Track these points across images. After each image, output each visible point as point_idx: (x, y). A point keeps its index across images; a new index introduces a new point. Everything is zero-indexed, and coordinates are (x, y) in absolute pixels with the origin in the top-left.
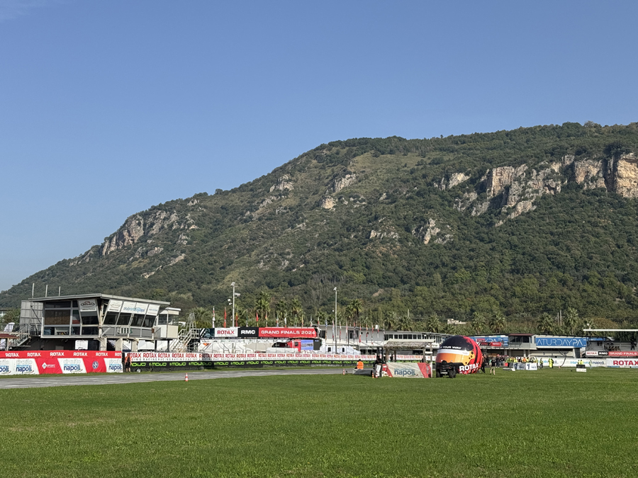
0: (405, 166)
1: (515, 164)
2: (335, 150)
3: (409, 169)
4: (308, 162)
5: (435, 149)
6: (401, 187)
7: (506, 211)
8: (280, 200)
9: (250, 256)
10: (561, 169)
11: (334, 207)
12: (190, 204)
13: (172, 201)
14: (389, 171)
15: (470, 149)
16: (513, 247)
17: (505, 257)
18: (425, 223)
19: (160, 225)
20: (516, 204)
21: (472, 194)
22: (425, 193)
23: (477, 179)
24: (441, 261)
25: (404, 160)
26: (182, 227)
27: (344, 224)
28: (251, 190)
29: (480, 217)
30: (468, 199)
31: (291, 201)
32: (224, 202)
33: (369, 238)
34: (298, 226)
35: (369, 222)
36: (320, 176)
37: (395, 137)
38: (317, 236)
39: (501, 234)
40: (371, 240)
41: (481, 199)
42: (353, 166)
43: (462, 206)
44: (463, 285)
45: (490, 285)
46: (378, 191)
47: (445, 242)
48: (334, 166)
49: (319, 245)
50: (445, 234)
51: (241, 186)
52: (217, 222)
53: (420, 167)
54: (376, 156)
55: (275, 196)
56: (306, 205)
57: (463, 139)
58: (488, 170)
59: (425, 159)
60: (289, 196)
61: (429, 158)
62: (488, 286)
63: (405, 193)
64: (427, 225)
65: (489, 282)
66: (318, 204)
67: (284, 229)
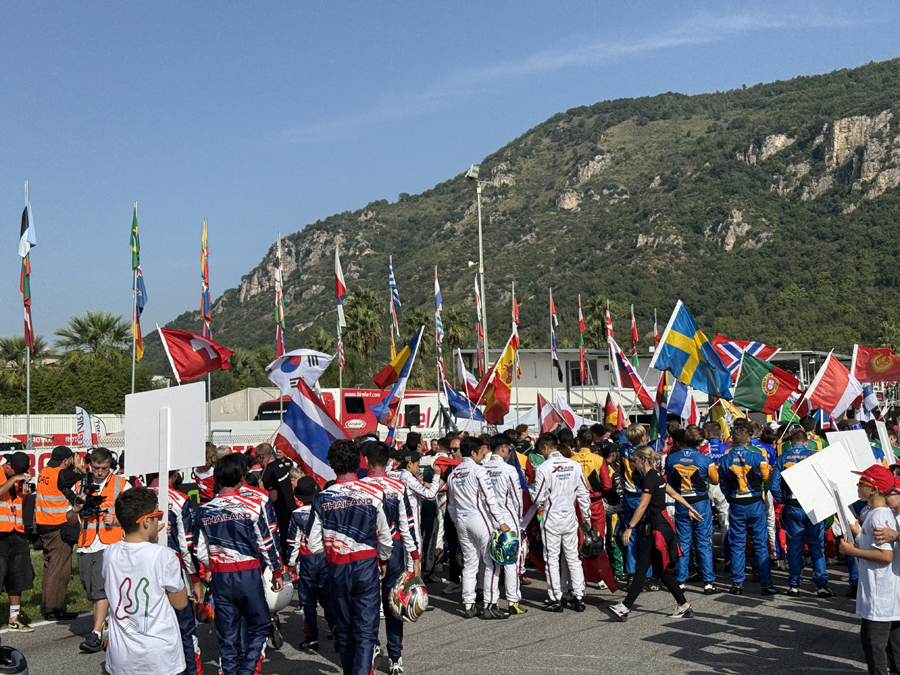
0: (688, 135)
1: (871, 111)
2: (576, 120)
3: (694, 139)
4: (537, 142)
5: (735, 106)
6: (683, 164)
7: (860, 188)
8: (496, 201)
9: (452, 289)
11: (579, 205)
12: (363, 218)
13: (336, 216)
14: (663, 145)
15: (791, 101)
16: (875, 244)
17: (865, 262)
18: (726, 216)
19: (320, 253)
20: (877, 175)
21: (800, 166)
22: (723, 171)
23: (807, 141)
24: (756, 275)
25: (685, 127)
26: (351, 252)
27: (595, 228)
28: (453, 191)
29: (817, 201)
30: (795, 174)
31: (512, 202)
32: (412, 212)
33: (635, 247)
34: (524, 238)
35: (635, 222)
36: (554, 162)
37: (670, 93)
38: (553, 251)
39: (853, 225)
40: (640, 250)
41: (817, 172)
42: (606, 141)
43: (786, 187)
44: (794, 311)
45: (842, 307)
46: (646, 176)
47: (760, 245)
48: (576, 144)
49: (557, 264)
50: (759, 233)
51: (438, 187)
52: (404, 242)
53: (713, 135)
54: (641, 124)
55: (488, 196)
56: (535, 206)
57: (778, 87)
58: (826, 126)
59: (719, 123)
60: (509, 195)
61: (726, 121)
62: (838, 308)
63: (689, 173)
64: (730, 219)
65: (838, 303)
66: (553, 203)
67: (502, 245)
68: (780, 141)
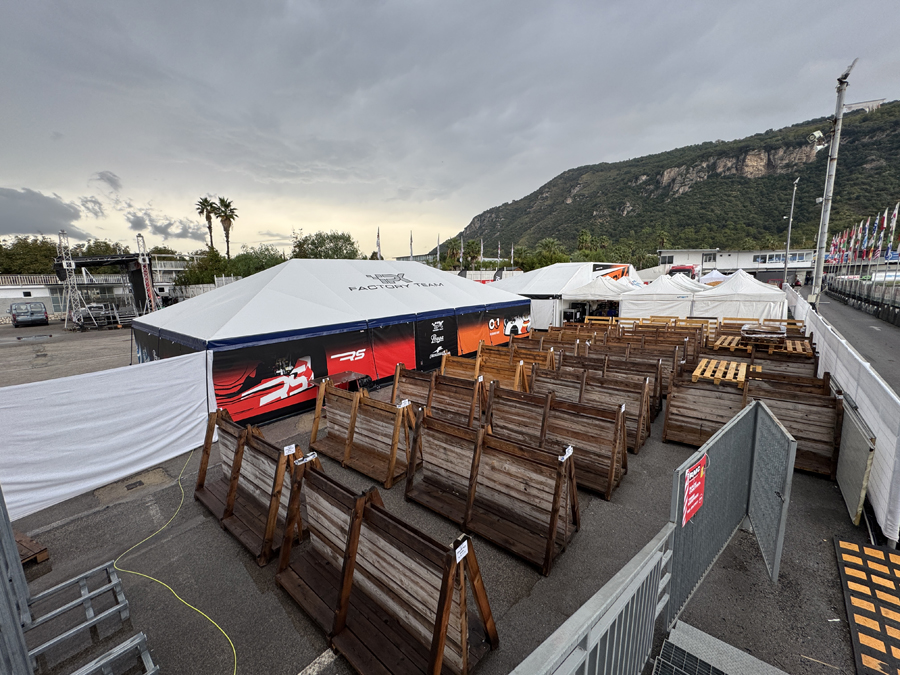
0: (610, 177)
1: (679, 166)
2: (571, 173)
4: (558, 181)
5: (627, 166)
6: (609, 187)
7: (672, 193)
8: (544, 202)
10: (708, 166)
11: (572, 202)
17: (672, 219)
18: (624, 204)
20: (679, 189)
21: (651, 186)
22: (623, 189)
23: (654, 177)
24: (634, 224)
25: (609, 174)
27: (578, 209)
28: (529, 199)
29: (656, 198)
30: (649, 189)
33: (592, 216)
34: (554, 214)
35: (592, 207)
36: (564, 188)
37: (603, 163)
38: (564, 217)
39: (669, 206)
41: (657, 188)
42: (581, 180)
43: (645, 194)
46: (596, 191)
47: (635, 214)
48: (571, 182)
50: (636, 210)
53: (619, 176)
54: (593, 174)
55: (542, 200)
56: (557, 203)
57: (641, 159)
58: (661, 172)
60: (548, 200)
61: (623, 171)
63: (612, 190)
66: (563, 202)
67: (546, 216)
68: (644, 178)
